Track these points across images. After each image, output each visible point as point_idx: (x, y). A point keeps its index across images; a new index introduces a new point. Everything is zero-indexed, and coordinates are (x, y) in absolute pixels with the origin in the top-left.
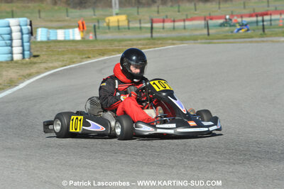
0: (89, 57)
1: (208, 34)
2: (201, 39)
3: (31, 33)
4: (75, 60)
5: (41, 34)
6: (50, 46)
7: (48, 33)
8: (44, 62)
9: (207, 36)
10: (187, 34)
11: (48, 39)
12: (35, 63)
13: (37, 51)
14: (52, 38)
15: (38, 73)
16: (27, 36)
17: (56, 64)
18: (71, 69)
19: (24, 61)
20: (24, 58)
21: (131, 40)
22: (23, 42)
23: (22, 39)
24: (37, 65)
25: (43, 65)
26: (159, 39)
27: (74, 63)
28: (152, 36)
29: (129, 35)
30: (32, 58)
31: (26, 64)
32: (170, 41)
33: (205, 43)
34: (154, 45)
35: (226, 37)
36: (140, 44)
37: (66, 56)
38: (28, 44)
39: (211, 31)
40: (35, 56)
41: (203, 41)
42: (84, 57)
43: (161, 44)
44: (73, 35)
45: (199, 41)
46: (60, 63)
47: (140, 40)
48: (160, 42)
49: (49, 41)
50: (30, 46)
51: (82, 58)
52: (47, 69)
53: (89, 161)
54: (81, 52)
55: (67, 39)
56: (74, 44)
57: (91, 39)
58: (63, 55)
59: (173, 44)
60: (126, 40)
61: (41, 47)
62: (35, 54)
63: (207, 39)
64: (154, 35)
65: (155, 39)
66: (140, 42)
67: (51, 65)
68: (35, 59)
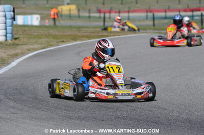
0: (64, 42)
1: (154, 25)
3: (14, 18)
4: (52, 43)
6: (25, 31)
8: (26, 44)
12: (17, 45)
13: (16, 34)
15: (23, 54)
16: (10, 21)
17: (36, 46)
18: (51, 51)
19: (7, 43)
20: (6, 39)
22: (6, 26)
23: (5, 23)
24: (18, 47)
25: (25, 47)
27: (51, 46)
29: (79, 23)
30: (13, 40)
31: (10, 45)
37: (43, 40)
38: (11, 28)
39: (156, 22)
40: (16, 39)
41: (151, 31)
42: (59, 41)
46: (39, 46)
49: (24, 26)
50: (12, 30)
51: (58, 42)
52: (29, 50)
54: (55, 37)
56: (46, 29)
58: (40, 38)
62: (16, 36)
67: (32, 47)
68: (17, 42)
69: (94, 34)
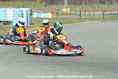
1: (104, 18)
2: (100, 19)
3: (31, 14)
5: (35, 15)
6: (38, 20)
7: (38, 15)
8: (36, 27)
9: (103, 18)
10: (95, 17)
11: (38, 17)
12: (32, 27)
13: (33, 22)
14: (39, 17)
15: (33, 31)
16: (29, 15)
19: (27, 26)
20: (27, 24)
21: (71, 19)
22: (27, 18)
23: (27, 17)
24: (33, 28)
26: (83, 19)
28: (80, 17)
29: (71, 17)
31: (28, 27)
32: (88, 20)
33: (102, 21)
34: (81, 21)
35: (111, 19)
36: (75, 21)
38: (30, 19)
39: (105, 16)
40: (32, 24)
41: (101, 20)
43: (84, 21)
44: (48, 16)
45: (100, 20)
47: (75, 19)
48: (84, 20)
49: (38, 18)
50: (30, 20)
52: (37, 30)
53: (52, 68)
55: (45, 17)
57: (55, 18)
59: (89, 21)
60: (69, 19)
61: (35, 20)
62: (32, 23)
63: (103, 20)
64: (81, 17)
65: (82, 19)
66: (75, 20)
68: (32, 25)
69: (70, 22)
